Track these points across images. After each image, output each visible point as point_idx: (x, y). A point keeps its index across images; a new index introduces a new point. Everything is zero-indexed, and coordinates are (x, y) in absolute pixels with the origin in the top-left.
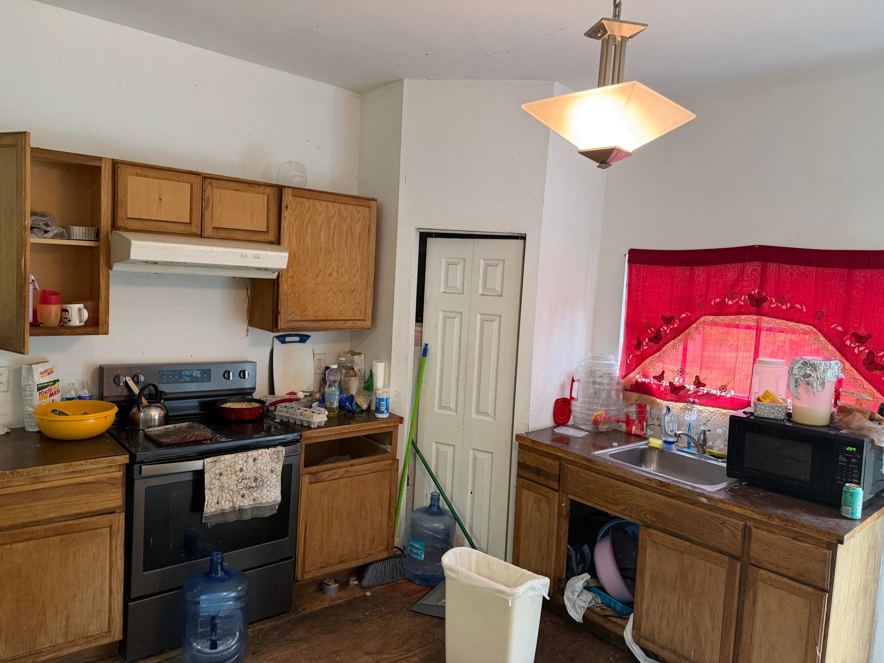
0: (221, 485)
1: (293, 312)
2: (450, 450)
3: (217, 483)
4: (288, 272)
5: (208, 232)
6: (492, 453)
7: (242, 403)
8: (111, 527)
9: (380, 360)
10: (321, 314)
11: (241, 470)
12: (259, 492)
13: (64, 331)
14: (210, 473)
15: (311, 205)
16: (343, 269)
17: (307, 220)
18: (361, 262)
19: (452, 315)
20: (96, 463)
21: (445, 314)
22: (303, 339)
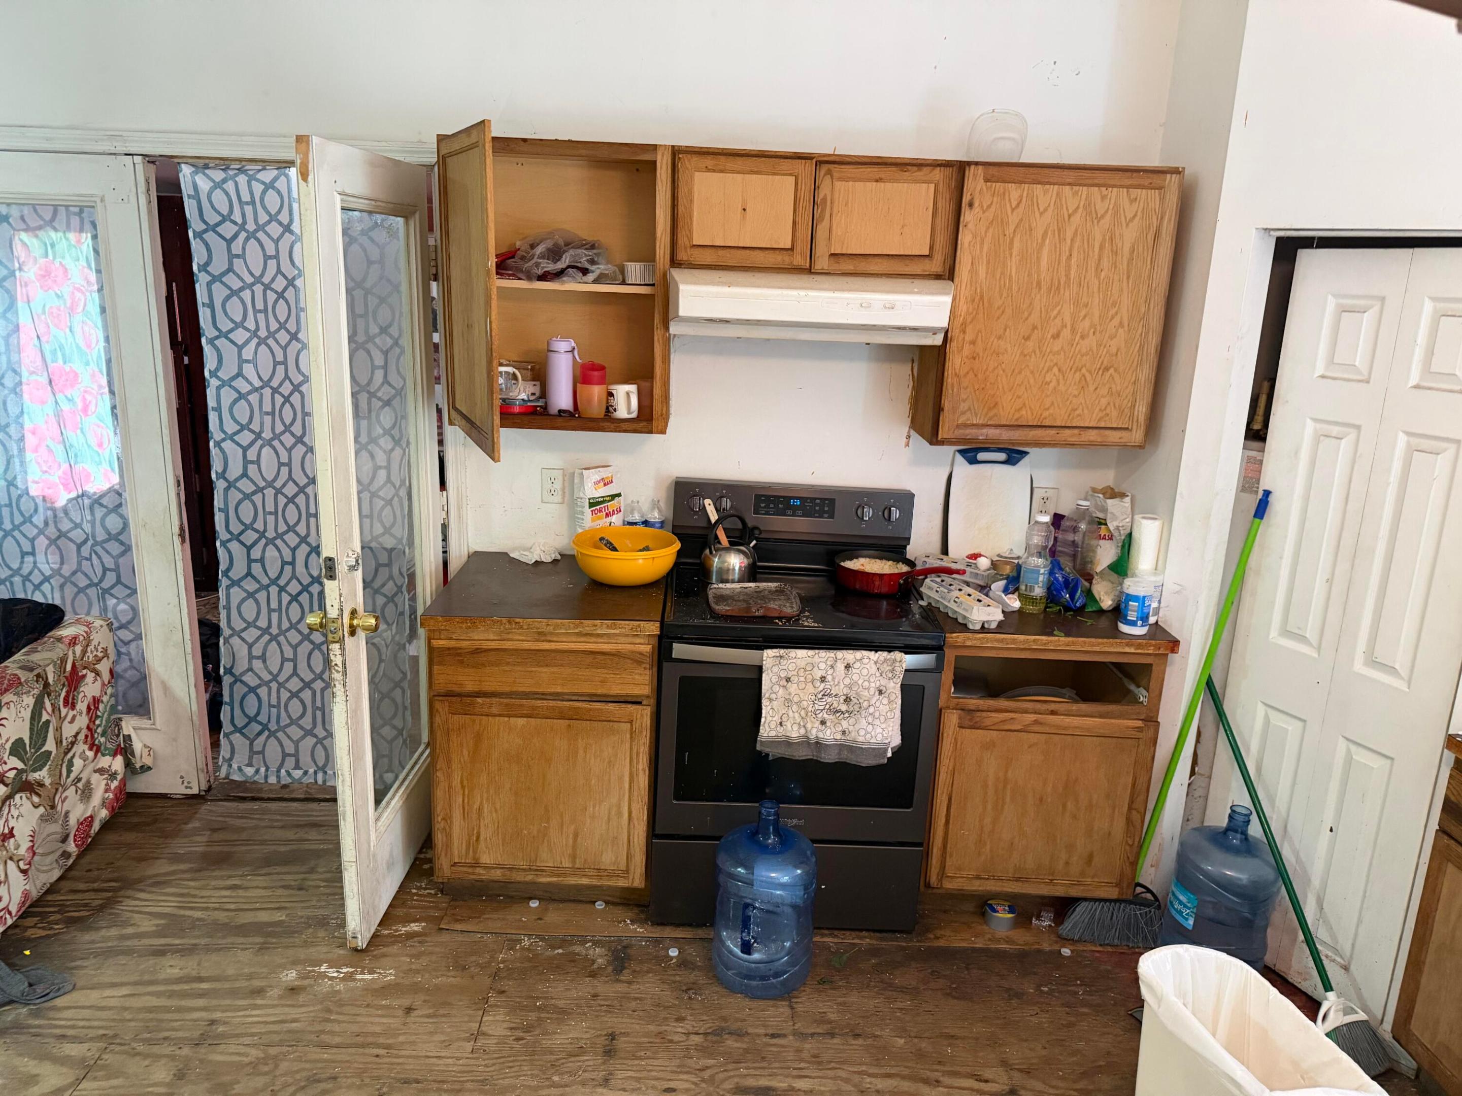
0: (787, 697)
1: (969, 409)
2: (1293, 727)
3: (781, 692)
4: (964, 332)
5: (822, 263)
6: (1392, 759)
7: (884, 561)
8: (631, 722)
9: (1151, 513)
10: (1029, 412)
11: (823, 679)
12: (852, 721)
13: (606, 424)
14: (771, 675)
15: (1025, 195)
16: (1087, 323)
17: (1012, 227)
18: (1130, 309)
19: (1335, 430)
20: (614, 627)
21: (1319, 426)
22: (1014, 456)
